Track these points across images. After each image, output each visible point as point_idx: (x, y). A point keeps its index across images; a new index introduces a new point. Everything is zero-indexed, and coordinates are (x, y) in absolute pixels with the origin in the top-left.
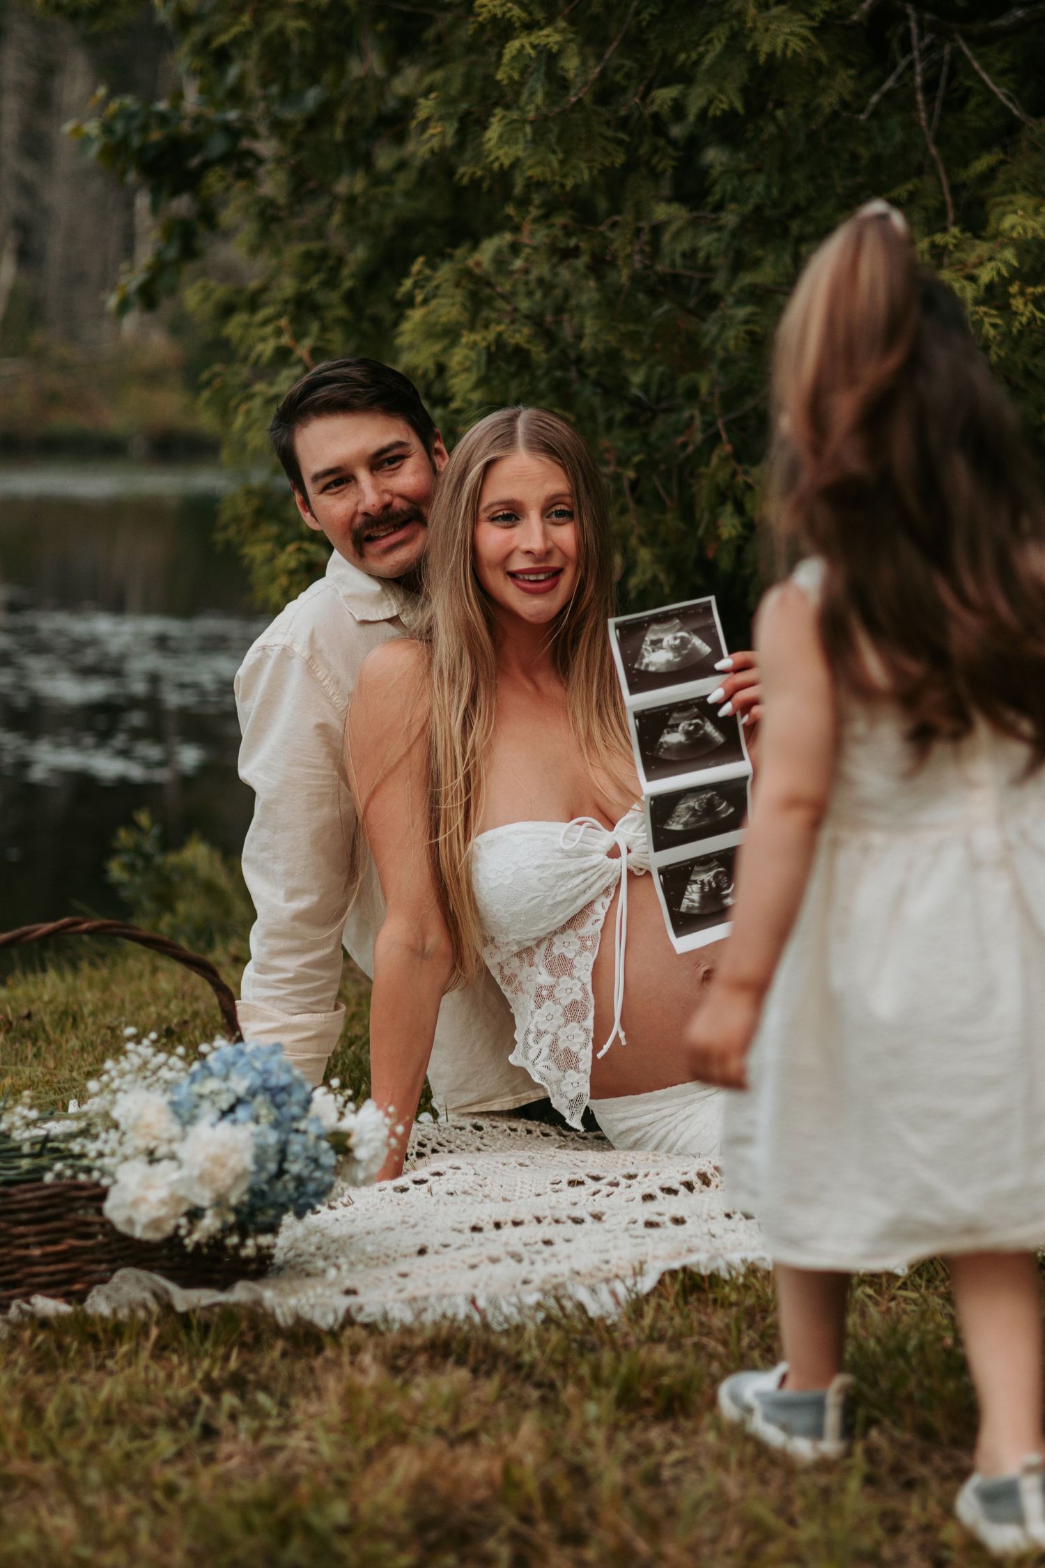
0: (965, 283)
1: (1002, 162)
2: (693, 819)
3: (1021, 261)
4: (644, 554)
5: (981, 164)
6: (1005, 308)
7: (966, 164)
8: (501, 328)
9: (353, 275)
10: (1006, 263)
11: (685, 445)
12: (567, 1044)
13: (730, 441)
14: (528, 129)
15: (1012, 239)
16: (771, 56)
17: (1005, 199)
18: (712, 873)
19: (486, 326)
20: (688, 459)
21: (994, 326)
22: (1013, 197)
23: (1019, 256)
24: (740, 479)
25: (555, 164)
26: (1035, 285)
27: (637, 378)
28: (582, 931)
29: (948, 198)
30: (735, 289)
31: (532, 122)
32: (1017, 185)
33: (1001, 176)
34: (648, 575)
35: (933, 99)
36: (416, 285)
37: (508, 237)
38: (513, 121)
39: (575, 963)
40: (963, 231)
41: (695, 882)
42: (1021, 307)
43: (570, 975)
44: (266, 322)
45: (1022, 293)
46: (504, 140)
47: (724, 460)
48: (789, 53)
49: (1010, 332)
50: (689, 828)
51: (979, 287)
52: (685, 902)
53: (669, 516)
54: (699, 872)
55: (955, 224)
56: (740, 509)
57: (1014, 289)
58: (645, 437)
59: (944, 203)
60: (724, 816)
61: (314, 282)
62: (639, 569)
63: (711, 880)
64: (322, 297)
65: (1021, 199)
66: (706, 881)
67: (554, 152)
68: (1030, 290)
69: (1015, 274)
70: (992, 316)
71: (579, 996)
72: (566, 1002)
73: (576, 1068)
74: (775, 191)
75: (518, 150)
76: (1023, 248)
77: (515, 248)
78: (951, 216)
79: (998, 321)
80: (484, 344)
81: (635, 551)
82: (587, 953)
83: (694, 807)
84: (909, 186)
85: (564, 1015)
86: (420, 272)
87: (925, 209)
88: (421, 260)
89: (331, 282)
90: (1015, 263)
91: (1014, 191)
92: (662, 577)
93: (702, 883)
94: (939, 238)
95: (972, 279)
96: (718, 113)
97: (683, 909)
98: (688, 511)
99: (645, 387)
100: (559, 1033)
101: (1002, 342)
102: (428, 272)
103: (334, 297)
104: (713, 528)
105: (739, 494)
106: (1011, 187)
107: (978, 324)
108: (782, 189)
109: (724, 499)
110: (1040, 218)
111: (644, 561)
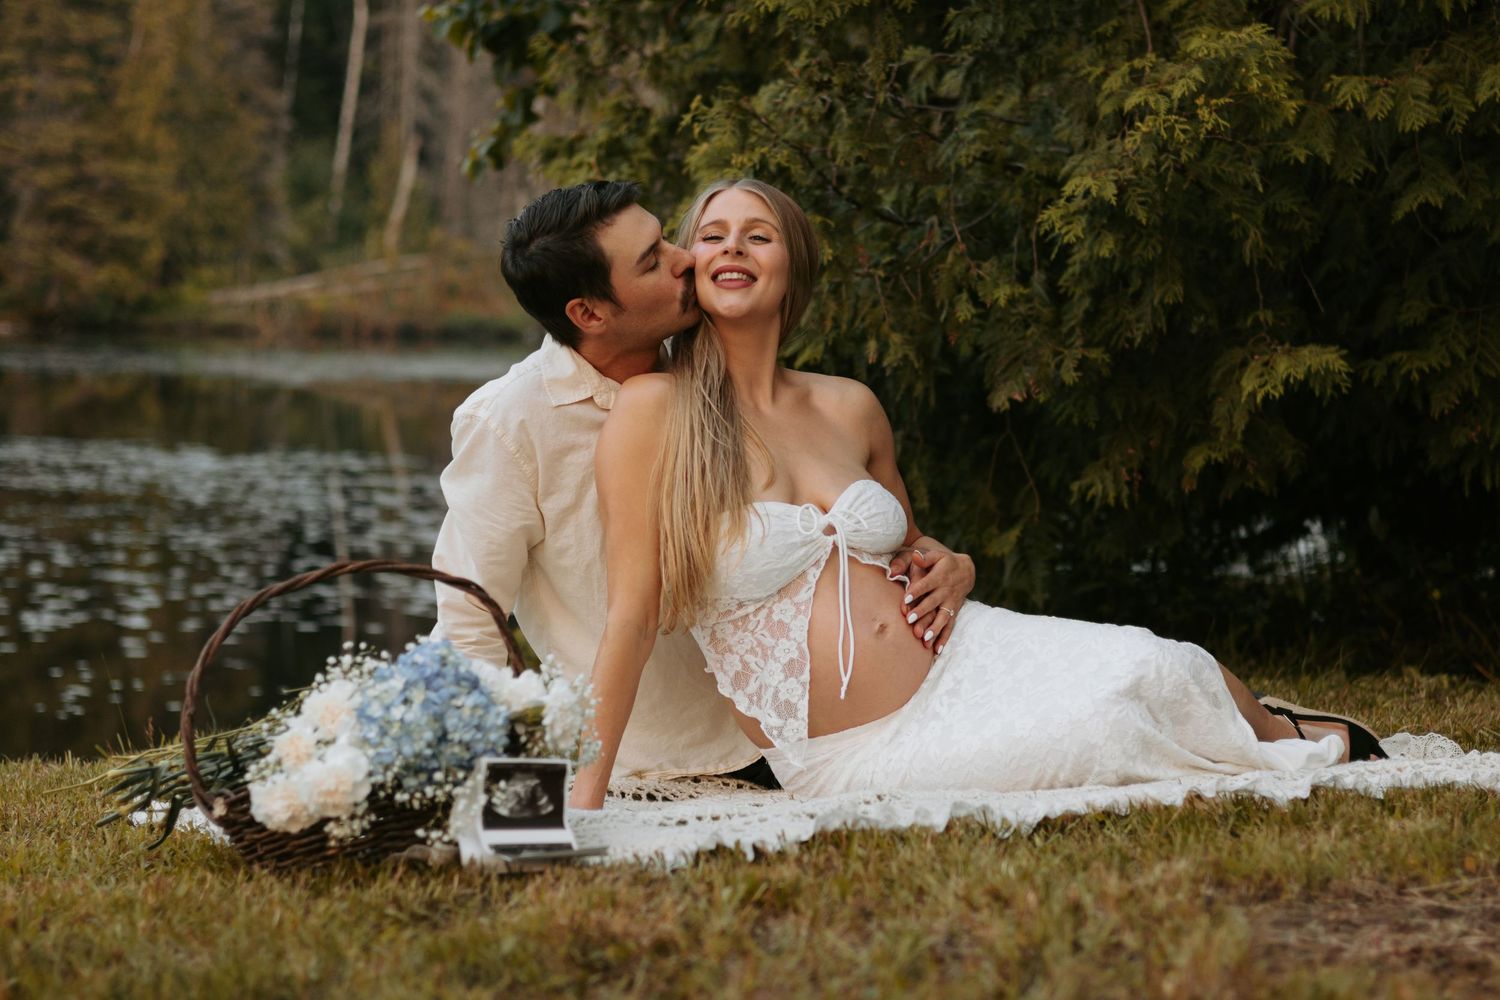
0: (1159, 96)
3: (1207, 79)
4: (895, 339)
6: (1193, 118)
8: (764, 150)
10: (1195, 80)
11: (926, 249)
12: (787, 696)
13: (964, 243)
15: (1198, 59)
17: (1193, 30)
19: (752, 150)
20: (929, 260)
21: (1184, 131)
22: (1198, 28)
23: (1205, 74)
24: (974, 272)
26: (1218, 98)
27: (888, 197)
28: (797, 599)
29: (1147, 34)
30: (968, 115)
32: (1203, 19)
33: (1189, 13)
34: (900, 355)
36: (694, 119)
37: (780, 84)
39: (791, 626)
40: (1158, 57)
42: (1207, 116)
43: (787, 637)
45: (1207, 104)
47: (959, 257)
49: (1198, 139)
51: (1172, 101)
53: (915, 308)
55: (1152, 51)
56: (973, 296)
57: (1200, 101)
59: (1144, 36)
61: (623, 130)
62: (892, 351)
64: (630, 143)
65: (1205, 28)
68: (1214, 101)
69: (1202, 88)
70: (1181, 123)
71: (795, 655)
72: (784, 660)
73: (795, 717)
74: (1001, 28)
76: (1207, 66)
78: (1150, 47)
79: (1187, 127)
80: (750, 164)
81: (887, 337)
82: (801, 616)
84: (1114, 22)
85: (784, 671)
86: (697, 108)
87: (1128, 41)
88: (698, 97)
89: (639, 129)
90: (1203, 80)
91: (1200, 24)
92: (912, 356)
94: (1137, 63)
95: (1167, 94)
98: (930, 304)
99: (897, 204)
100: (780, 687)
101: (1190, 145)
102: (704, 108)
103: (640, 142)
104: (952, 314)
105: (973, 284)
106: (1197, 20)
107: (1170, 130)
108: (1007, 26)
109: (959, 290)
110: (1221, 41)
111: (895, 344)
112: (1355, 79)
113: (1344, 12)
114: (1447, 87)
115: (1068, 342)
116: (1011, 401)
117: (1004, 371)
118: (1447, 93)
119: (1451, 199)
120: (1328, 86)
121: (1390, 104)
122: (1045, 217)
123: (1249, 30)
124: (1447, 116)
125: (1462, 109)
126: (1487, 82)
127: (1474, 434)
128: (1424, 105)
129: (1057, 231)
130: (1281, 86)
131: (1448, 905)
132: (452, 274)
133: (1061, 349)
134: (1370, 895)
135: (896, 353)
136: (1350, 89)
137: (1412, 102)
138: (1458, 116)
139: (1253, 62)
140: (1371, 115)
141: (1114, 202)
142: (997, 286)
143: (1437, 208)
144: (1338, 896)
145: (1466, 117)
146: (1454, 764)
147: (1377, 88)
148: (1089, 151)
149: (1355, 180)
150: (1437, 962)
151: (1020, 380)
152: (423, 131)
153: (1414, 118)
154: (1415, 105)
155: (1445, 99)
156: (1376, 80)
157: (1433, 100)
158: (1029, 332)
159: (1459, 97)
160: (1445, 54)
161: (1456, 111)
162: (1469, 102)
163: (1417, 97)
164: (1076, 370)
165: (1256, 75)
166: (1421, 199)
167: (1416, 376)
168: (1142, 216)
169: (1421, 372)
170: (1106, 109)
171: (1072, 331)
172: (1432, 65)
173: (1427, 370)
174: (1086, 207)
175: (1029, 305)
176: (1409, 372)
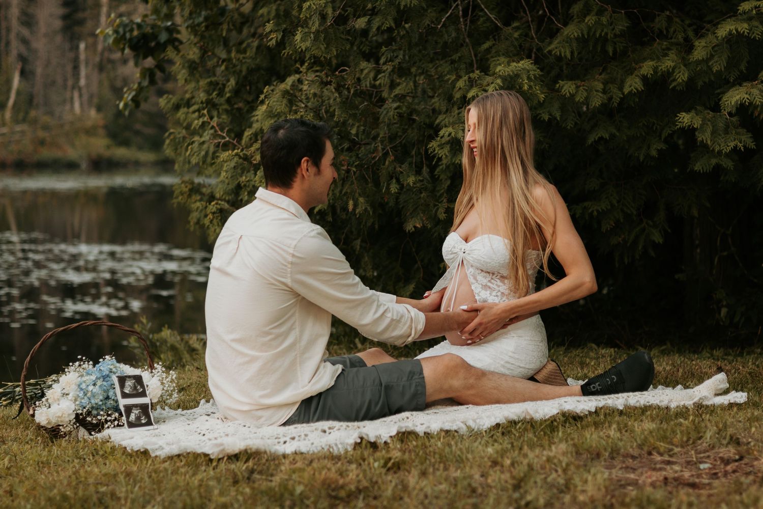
1: (494, 45)
3: (504, 84)
4: (361, 200)
5: (486, 45)
7: (480, 44)
8: (302, 113)
9: (230, 92)
10: (498, 85)
11: (374, 158)
13: (393, 155)
14: (312, 35)
15: (500, 75)
16: (405, 6)
17: (496, 59)
19: (296, 113)
20: (375, 163)
22: (499, 58)
23: (503, 82)
24: (398, 169)
25: (323, 49)
27: (354, 131)
29: (474, 59)
30: (392, 96)
31: (313, 33)
32: (501, 53)
33: (494, 51)
34: (364, 208)
35: (466, 20)
36: (266, 97)
37: (297, 76)
38: (306, 32)
40: (480, 72)
44: (194, 112)
46: (303, 40)
47: (391, 163)
48: (412, 5)
53: (370, 186)
55: (477, 70)
56: (398, 181)
58: (357, 155)
59: (472, 61)
61: (213, 95)
62: (360, 206)
64: (217, 101)
65: (502, 59)
67: (323, 45)
74: (407, 57)
75: (308, 44)
76: (504, 79)
77: (300, 81)
78: (475, 66)
81: (357, 199)
84: (459, 54)
86: (267, 92)
87: (466, 64)
88: (268, 87)
89: (220, 95)
90: (501, 84)
91: (499, 56)
92: (369, 208)
94: (471, 75)
96: (385, 28)
98: (377, 184)
99: (357, 135)
102: (270, 92)
104: (388, 188)
105: (397, 175)
106: (498, 54)
108: (410, 57)
109: (392, 178)
110: (510, 67)
111: (362, 203)
112: (570, 83)
113: (565, 52)
114: (611, 86)
115: (440, 201)
116: (415, 227)
117: (411, 214)
118: (610, 88)
119: (613, 136)
120: (558, 85)
121: (585, 94)
122: (431, 145)
123: (522, 62)
124: (610, 99)
125: (617, 95)
126: (628, 83)
127: (620, 239)
128: (600, 94)
129: (436, 152)
130: (537, 87)
131: (671, 459)
132: (41, 134)
133: (437, 203)
134: (637, 456)
135: (362, 207)
136: (567, 87)
137: (595, 93)
138: (616, 99)
139: (525, 77)
140: (577, 99)
142: (409, 176)
143: (606, 139)
144: (624, 456)
145: (619, 99)
146: (651, 395)
147: (580, 86)
148: (448, 114)
149: (570, 127)
150: (675, 483)
151: (419, 218)
152: (22, 59)
153: (597, 101)
154: (597, 95)
155: (609, 91)
156: (579, 83)
157: (604, 92)
158: (422, 195)
159: (615, 90)
160: (609, 71)
161: (614, 96)
162: (620, 93)
163: (597, 91)
164: (445, 213)
165: (526, 83)
166: (599, 135)
167: (595, 213)
169: (598, 211)
170: (458, 95)
171: (442, 194)
172: (603, 76)
173: (601, 210)
174: (449, 141)
175: (422, 183)
176: (593, 211)
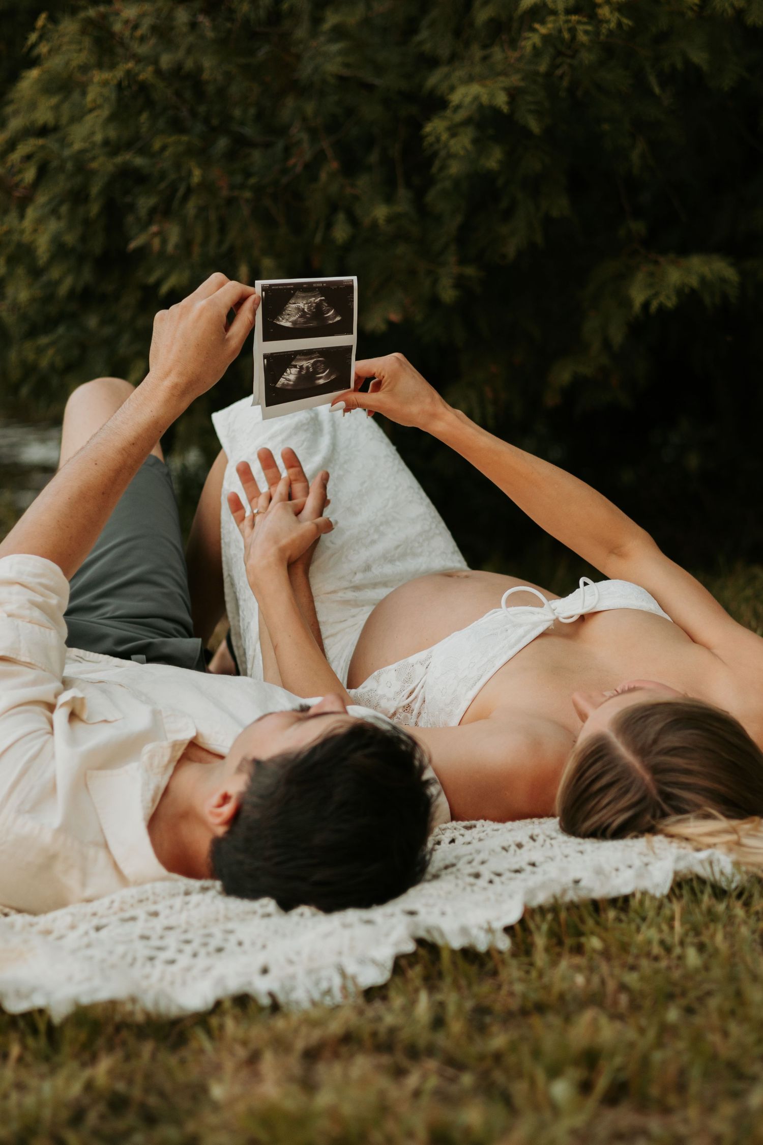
2: (302, 320)
8: (129, 66)
13: (335, 158)
18: (312, 361)
19: (115, 67)
20: (293, 180)
21: (586, 32)
24: (348, 190)
36: (41, 38)
41: (295, 366)
42: (608, 15)
47: (333, 175)
49: (600, 39)
50: (297, 326)
52: (282, 380)
53: (282, 231)
54: (300, 360)
60: (331, 322)
63: (310, 366)
66: (304, 366)
70: (583, 23)
79: (589, 28)
81: (258, 259)
83: (303, 309)
86: (44, 27)
88: (43, 16)
93: (301, 368)
97: (279, 385)
102: (50, 25)
105: (348, 203)
107: (572, 31)
109: (335, 211)
115: (443, 260)
116: (387, 321)
117: (376, 292)
122: (430, 128)
129: (441, 143)
133: (435, 267)
141: (505, 109)
142: (374, 204)
148: (459, 61)
151: (395, 301)
164: (453, 287)
168: (534, 126)
171: (445, 247)
174: (474, 117)
